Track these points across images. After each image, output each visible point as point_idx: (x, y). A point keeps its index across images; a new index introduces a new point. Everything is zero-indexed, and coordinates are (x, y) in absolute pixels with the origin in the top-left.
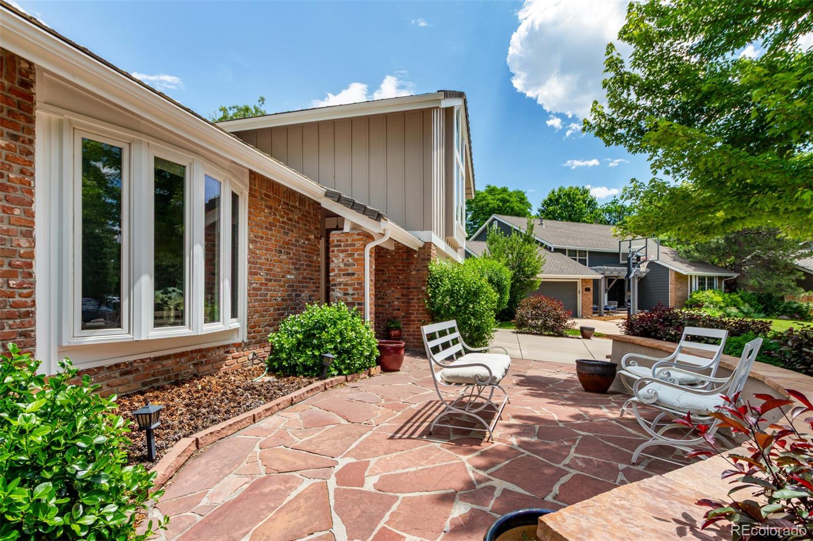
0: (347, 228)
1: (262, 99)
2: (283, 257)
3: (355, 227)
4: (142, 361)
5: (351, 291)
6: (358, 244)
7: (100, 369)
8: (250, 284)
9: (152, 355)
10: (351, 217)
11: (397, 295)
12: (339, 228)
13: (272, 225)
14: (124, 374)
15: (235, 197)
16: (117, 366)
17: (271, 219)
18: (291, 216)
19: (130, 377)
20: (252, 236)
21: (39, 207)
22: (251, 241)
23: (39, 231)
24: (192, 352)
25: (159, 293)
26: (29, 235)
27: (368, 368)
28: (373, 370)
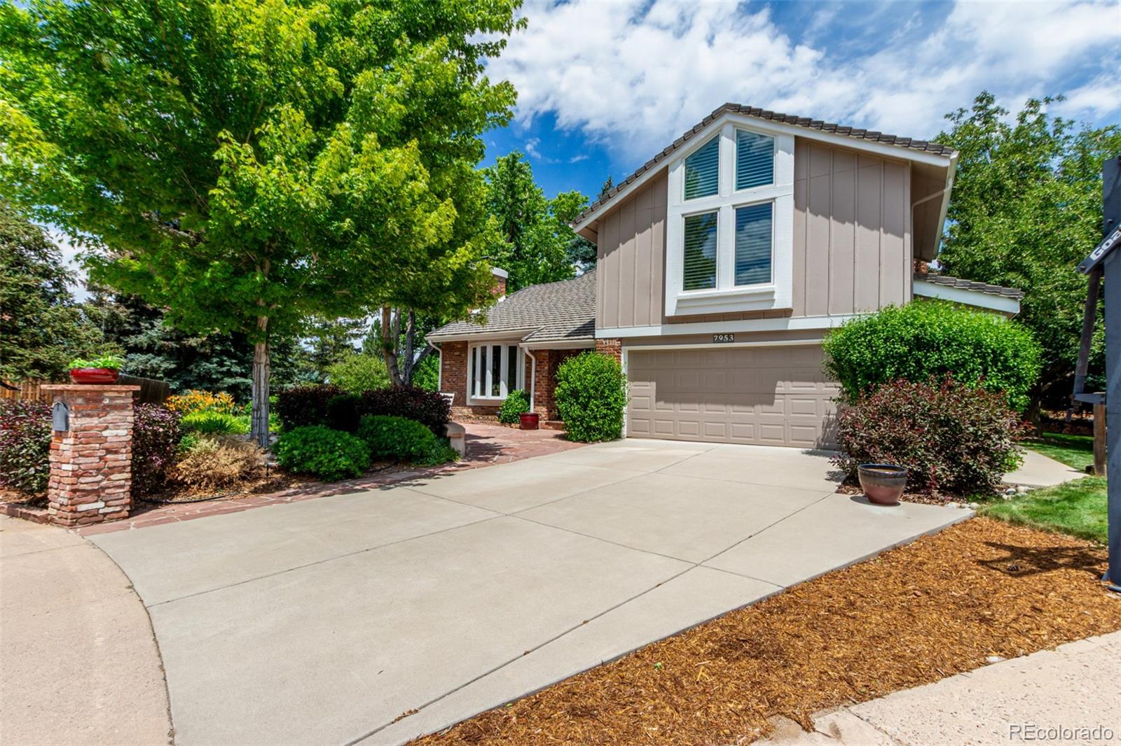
4: (486, 406)
7: (477, 406)
9: (489, 405)
16: (480, 405)
19: (483, 410)
24: (499, 406)
26: (466, 373)
27: (510, 423)
28: (513, 425)
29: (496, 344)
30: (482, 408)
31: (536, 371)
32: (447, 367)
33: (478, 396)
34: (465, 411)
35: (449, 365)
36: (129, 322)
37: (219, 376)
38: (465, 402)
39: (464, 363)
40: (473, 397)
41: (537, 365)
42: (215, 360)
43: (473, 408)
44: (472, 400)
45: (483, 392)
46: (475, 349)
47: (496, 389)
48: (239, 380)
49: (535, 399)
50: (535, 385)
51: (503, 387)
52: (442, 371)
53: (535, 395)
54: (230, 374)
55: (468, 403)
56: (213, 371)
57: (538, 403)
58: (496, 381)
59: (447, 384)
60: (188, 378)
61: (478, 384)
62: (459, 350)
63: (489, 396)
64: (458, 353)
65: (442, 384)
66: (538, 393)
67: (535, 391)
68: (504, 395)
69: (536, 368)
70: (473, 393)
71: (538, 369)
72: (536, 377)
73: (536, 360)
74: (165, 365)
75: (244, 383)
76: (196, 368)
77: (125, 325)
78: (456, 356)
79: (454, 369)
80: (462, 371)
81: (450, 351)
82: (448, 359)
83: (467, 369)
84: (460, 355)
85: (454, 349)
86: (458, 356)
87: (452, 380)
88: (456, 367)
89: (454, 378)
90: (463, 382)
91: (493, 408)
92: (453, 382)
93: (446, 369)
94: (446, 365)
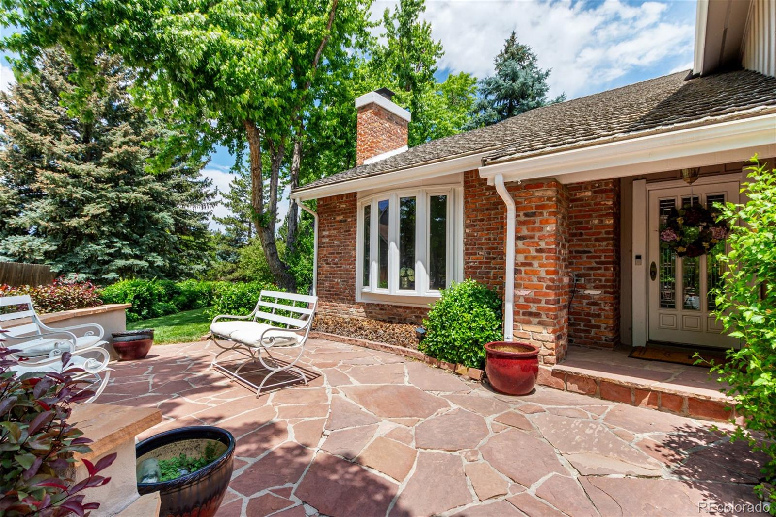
4: (388, 305)
7: (373, 304)
8: (466, 263)
9: (394, 304)
14: (381, 309)
16: (378, 304)
19: (383, 312)
20: (468, 221)
22: (466, 226)
24: (414, 308)
26: (355, 249)
27: (452, 361)
28: (461, 368)
29: (407, 194)
30: (382, 307)
31: (518, 238)
32: (325, 240)
33: (374, 287)
34: (354, 311)
35: (328, 236)
36: (12, 203)
37: (106, 258)
38: (353, 297)
39: (350, 234)
40: (366, 289)
41: (519, 223)
42: (103, 241)
43: (367, 306)
44: (363, 294)
45: (383, 281)
46: (368, 209)
47: (406, 275)
48: (132, 261)
49: (516, 305)
50: (517, 271)
51: (422, 273)
52: (319, 247)
53: (516, 297)
54: (119, 255)
55: (358, 299)
56: (99, 253)
57: (525, 314)
58: (408, 261)
59: (326, 267)
60: (74, 260)
61: (374, 267)
62: (344, 212)
63: (394, 289)
64: (340, 218)
65: (318, 267)
66: (524, 292)
67: (516, 286)
68: (423, 287)
69: (517, 230)
70: (366, 282)
71: (525, 232)
72: (517, 251)
73: (517, 209)
74: (46, 247)
75: (137, 265)
76: (82, 250)
77: (8, 206)
78: (338, 221)
79: (335, 242)
80: (348, 246)
81: (329, 216)
82: (326, 228)
83: (355, 242)
84: (345, 221)
85: (335, 211)
86: (341, 221)
87: (333, 260)
88: (338, 240)
89: (336, 257)
90: (350, 264)
91: (401, 310)
92: (335, 264)
93: (324, 243)
94: (323, 237)
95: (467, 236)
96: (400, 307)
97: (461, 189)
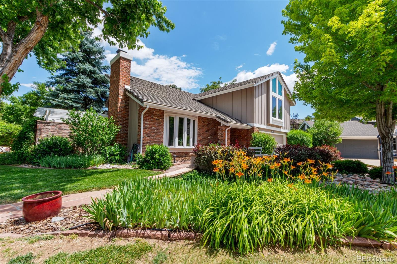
0: (222, 125)
1: (221, 78)
2: (207, 133)
3: (223, 125)
5: (222, 141)
6: (224, 129)
8: (198, 139)
10: (223, 123)
11: (245, 143)
12: (220, 125)
13: (204, 125)
15: (194, 121)
17: (204, 124)
18: (210, 122)
21: (164, 128)
22: (198, 130)
23: (164, 131)
25: (179, 141)
35: (149, 124)
52: (144, 128)
62: (158, 116)
63: (176, 146)
65: (143, 138)
68: (191, 146)
78: (155, 119)
79: (153, 127)
80: (160, 130)
81: (150, 115)
82: (148, 120)
83: (163, 129)
84: (158, 120)
85: (153, 114)
86: (156, 119)
87: (151, 135)
88: (155, 127)
89: (153, 134)
90: (161, 137)
91: (181, 153)
92: (153, 137)
93: (147, 127)
94: (146, 124)
95: (198, 132)
96: (180, 152)
97: (197, 119)
